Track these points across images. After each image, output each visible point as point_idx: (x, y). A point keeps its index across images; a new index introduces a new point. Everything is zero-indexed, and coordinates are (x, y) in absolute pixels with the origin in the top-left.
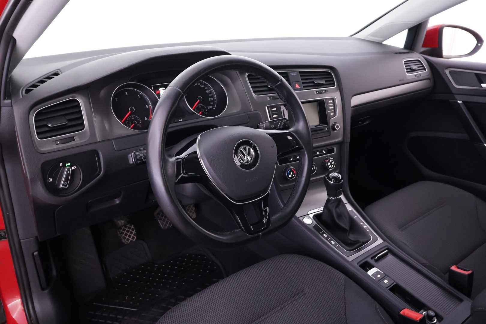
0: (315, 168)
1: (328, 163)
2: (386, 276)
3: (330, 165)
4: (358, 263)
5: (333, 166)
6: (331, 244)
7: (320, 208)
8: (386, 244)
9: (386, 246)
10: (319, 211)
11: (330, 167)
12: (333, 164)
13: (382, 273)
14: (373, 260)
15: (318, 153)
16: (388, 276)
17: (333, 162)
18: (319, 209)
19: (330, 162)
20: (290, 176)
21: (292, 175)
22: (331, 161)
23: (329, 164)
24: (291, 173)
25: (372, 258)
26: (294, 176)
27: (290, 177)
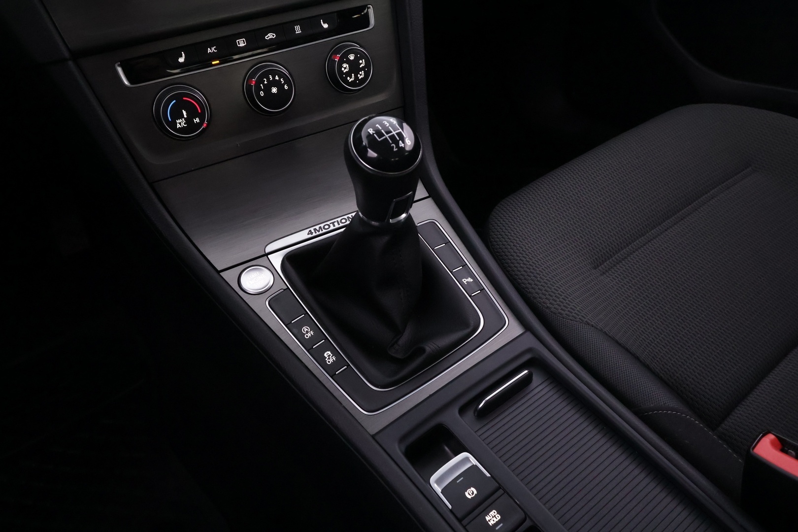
0: (286, 87)
1: (340, 66)
2: (501, 491)
3: (349, 74)
4: (402, 439)
5: (361, 75)
6: (321, 361)
7: (317, 227)
8: (530, 341)
9: (529, 350)
10: (310, 236)
11: (350, 80)
12: (363, 68)
13: (488, 475)
14: (470, 414)
15: (298, 30)
16: (505, 491)
17: (362, 63)
18: (312, 229)
19: (348, 61)
20: (181, 123)
21: (189, 121)
22: (352, 57)
23: (346, 67)
24: (184, 113)
25: (462, 411)
26: (199, 125)
27: (178, 126)
